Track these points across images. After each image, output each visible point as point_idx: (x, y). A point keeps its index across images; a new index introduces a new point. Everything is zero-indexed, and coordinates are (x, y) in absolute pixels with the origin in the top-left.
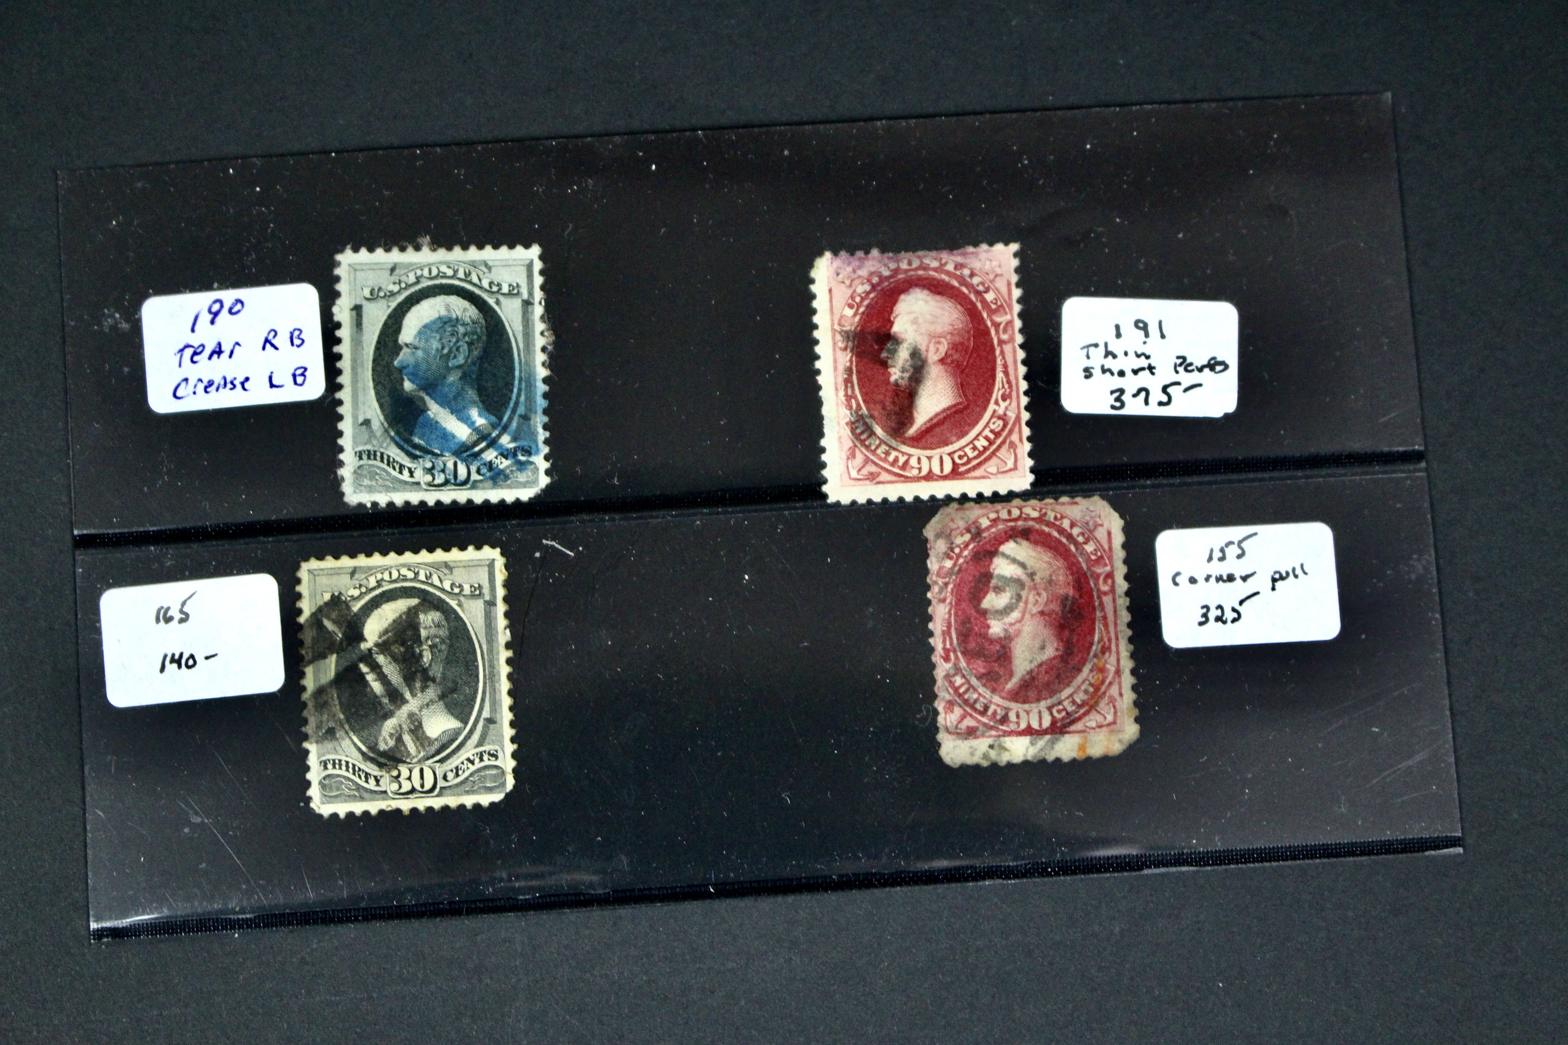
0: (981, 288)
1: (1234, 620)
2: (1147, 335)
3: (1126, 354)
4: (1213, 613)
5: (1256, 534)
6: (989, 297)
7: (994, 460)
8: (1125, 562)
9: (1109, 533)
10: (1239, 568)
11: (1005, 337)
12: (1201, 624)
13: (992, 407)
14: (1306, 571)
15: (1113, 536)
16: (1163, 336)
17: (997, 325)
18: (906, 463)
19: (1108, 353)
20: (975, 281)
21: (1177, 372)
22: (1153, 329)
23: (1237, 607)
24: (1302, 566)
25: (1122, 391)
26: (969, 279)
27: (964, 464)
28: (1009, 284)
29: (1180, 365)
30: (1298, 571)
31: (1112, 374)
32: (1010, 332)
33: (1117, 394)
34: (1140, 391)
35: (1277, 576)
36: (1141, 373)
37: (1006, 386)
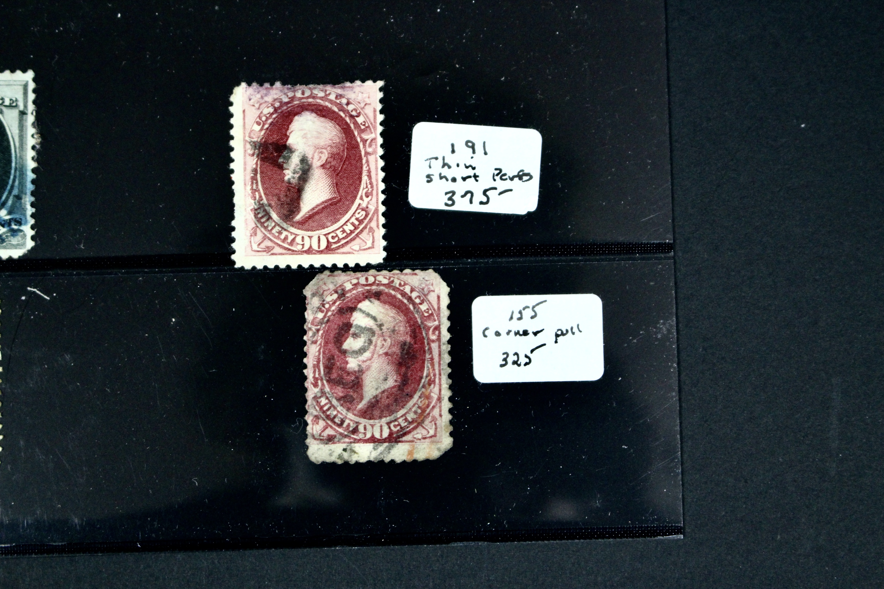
0: (354, 113)
1: (526, 364)
2: (474, 152)
3: (458, 165)
4: (510, 360)
5: (545, 301)
6: (360, 120)
7: (358, 240)
8: (449, 318)
9: (439, 297)
10: (532, 326)
11: (369, 150)
12: (502, 366)
13: (358, 201)
14: (581, 329)
15: (441, 299)
16: (486, 153)
17: (365, 141)
18: (293, 240)
19: (444, 165)
20: (350, 108)
21: (495, 180)
22: (479, 148)
23: (529, 354)
24: (578, 325)
25: (453, 193)
26: (345, 107)
27: (335, 243)
28: (375, 111)
29: (497, 175)
30: (575, 330)
31: (447, 180)
32: (374, 146)
33: (450, 195)
34: (467, 193)
35: (559, 333)
36: (468, 180)
37: (369, 186)
